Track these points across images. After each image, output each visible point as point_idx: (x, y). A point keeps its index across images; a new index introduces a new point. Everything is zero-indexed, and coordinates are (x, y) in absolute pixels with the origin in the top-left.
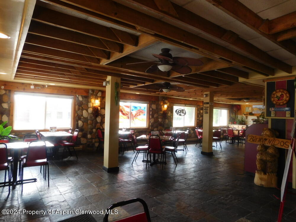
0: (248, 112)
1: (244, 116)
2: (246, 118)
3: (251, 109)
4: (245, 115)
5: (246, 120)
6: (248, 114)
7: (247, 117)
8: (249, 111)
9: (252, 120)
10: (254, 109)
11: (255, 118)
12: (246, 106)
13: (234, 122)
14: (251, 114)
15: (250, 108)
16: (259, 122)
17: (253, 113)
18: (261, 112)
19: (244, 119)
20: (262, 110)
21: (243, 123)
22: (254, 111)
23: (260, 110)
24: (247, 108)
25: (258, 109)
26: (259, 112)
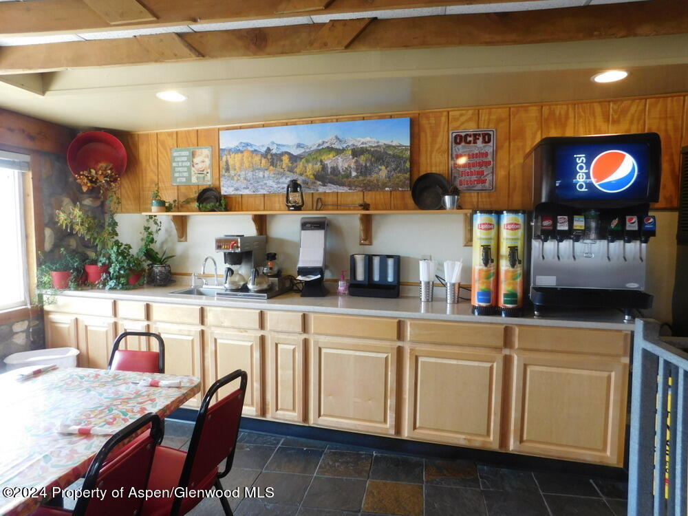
0: (189, 187)
1: (165, 218)
2: (174, 232)
3: (208, 162)
4: (167, 208)
5: (180, 248)
6: (188, 201)
7: (181, 223)
8: (194, 180)
9: (220, 244)
10: (234, 160)
11: (241, 225)
12: (171, 142)
14: (211, 200)
15: (203, 158)
16: (272, 257)
17: (226, 190)
18: (286, 181)
19: (159, 238)
20: (291, 170)
21: (158, 269)
22: (232, 172)
23: (272, 164)
24: (181, 156)
25: (257, 158)
26: (270, 183)
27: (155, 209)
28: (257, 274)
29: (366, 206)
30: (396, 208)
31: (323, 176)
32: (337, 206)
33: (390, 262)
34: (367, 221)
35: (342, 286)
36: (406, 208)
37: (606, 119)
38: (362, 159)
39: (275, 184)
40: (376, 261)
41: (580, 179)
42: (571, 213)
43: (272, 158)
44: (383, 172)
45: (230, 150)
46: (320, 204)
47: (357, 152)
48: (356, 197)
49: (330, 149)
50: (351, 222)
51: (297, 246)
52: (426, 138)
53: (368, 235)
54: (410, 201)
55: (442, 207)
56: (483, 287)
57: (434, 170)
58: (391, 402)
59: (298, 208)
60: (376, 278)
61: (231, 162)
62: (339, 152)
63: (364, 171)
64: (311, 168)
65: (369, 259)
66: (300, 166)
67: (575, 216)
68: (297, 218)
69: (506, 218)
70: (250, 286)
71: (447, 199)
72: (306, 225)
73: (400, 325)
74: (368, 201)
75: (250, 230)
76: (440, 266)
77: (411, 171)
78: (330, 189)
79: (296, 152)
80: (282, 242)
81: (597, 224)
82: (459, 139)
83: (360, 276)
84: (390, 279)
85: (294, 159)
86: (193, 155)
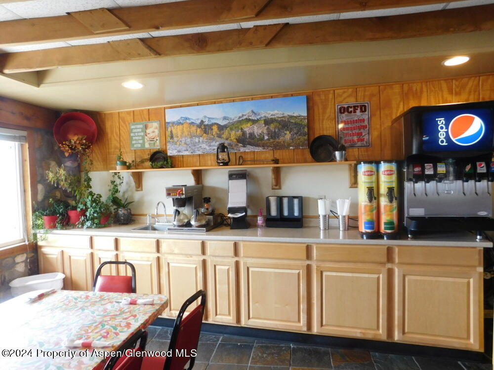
0: (143, 151)
1: (126, 174)
2: (133, 184)
3: (157, 132)
4: (127, 166)
5: (137, 195)
6: (142, 161)
7: (138, 178)
8: (147, 146)
9: (170, 192)
10: (177, 130)
11: (184, 178)
12: (129, 118)
13: (72, 214)
14: (160, 159)
15: (154, 129)
16: (207, 200)
17: (171, 152)
18: (215, 145)
19: (122, 188)
20: (219, 136)
21: (121, 212)
22: (175, 139)
23: (205, 132)
24: (137, 128)
25: (194, 129)
26: (204, 146)
27: (119, 168)
28: (198, 213)
29: (276, 161)
30: (298, 162)
31: (244, 140)
32: (254, 162)
33: (296, 201)
34: (277, 172)
35: (260, 220)
36: (305, 161)
37: (451, 92)
38: (272, 127)
39: (208, 146)
40: (285, 201)
41: (442, 136)
42: (435, 162)
43: (205, 128)
44: (288, 136)
45: (173, 123)
46: (241, 160)
47: (268, 122)
48: (269, 154)
49: (248, 120)
50: (265, 173)
51: (226, 192)
52: (318, 110)
53: (278, 183)
54: (308, 156)
55: (332, 159)
56: (368, 218)
57: (326, 133)
58: (303, 306)
59: (226, 164)
60: (286, 213)
61: (174, 132)
62: (254, 122)
63: (273, 135)
64: (234, 135)
65: (280, 200)
66: (226, 133)
67: (438, 164)
68: (225, 171)
69: (384, 167)
70: (193, 222)
71: (337, 154)
72: (232, 176)
73: (308, 249)
74: (277, 156)
75: (190, 181)
76: (334, 203)
77: (308, 134)
78: (249, 149)
79: (223, 123)
80: (214, 189)
81: (454, 169)
82: (343, 110)
83: (274, 212)
84: (296, 214)
85: (221, 128)
86: (146, 127)
